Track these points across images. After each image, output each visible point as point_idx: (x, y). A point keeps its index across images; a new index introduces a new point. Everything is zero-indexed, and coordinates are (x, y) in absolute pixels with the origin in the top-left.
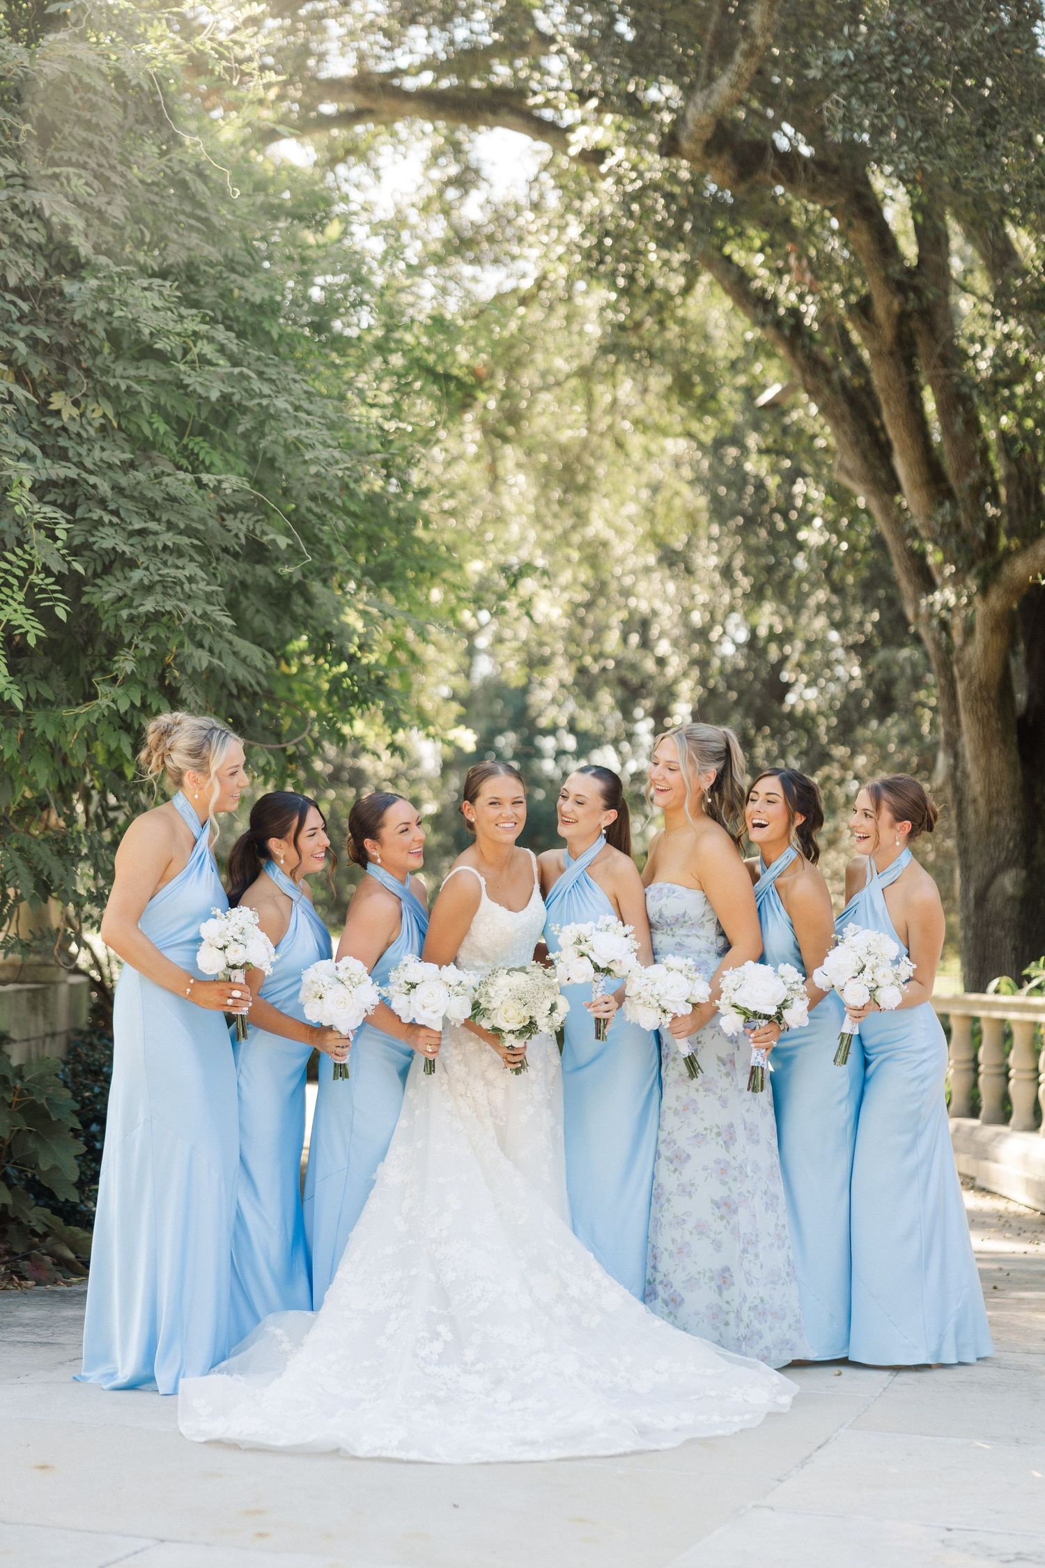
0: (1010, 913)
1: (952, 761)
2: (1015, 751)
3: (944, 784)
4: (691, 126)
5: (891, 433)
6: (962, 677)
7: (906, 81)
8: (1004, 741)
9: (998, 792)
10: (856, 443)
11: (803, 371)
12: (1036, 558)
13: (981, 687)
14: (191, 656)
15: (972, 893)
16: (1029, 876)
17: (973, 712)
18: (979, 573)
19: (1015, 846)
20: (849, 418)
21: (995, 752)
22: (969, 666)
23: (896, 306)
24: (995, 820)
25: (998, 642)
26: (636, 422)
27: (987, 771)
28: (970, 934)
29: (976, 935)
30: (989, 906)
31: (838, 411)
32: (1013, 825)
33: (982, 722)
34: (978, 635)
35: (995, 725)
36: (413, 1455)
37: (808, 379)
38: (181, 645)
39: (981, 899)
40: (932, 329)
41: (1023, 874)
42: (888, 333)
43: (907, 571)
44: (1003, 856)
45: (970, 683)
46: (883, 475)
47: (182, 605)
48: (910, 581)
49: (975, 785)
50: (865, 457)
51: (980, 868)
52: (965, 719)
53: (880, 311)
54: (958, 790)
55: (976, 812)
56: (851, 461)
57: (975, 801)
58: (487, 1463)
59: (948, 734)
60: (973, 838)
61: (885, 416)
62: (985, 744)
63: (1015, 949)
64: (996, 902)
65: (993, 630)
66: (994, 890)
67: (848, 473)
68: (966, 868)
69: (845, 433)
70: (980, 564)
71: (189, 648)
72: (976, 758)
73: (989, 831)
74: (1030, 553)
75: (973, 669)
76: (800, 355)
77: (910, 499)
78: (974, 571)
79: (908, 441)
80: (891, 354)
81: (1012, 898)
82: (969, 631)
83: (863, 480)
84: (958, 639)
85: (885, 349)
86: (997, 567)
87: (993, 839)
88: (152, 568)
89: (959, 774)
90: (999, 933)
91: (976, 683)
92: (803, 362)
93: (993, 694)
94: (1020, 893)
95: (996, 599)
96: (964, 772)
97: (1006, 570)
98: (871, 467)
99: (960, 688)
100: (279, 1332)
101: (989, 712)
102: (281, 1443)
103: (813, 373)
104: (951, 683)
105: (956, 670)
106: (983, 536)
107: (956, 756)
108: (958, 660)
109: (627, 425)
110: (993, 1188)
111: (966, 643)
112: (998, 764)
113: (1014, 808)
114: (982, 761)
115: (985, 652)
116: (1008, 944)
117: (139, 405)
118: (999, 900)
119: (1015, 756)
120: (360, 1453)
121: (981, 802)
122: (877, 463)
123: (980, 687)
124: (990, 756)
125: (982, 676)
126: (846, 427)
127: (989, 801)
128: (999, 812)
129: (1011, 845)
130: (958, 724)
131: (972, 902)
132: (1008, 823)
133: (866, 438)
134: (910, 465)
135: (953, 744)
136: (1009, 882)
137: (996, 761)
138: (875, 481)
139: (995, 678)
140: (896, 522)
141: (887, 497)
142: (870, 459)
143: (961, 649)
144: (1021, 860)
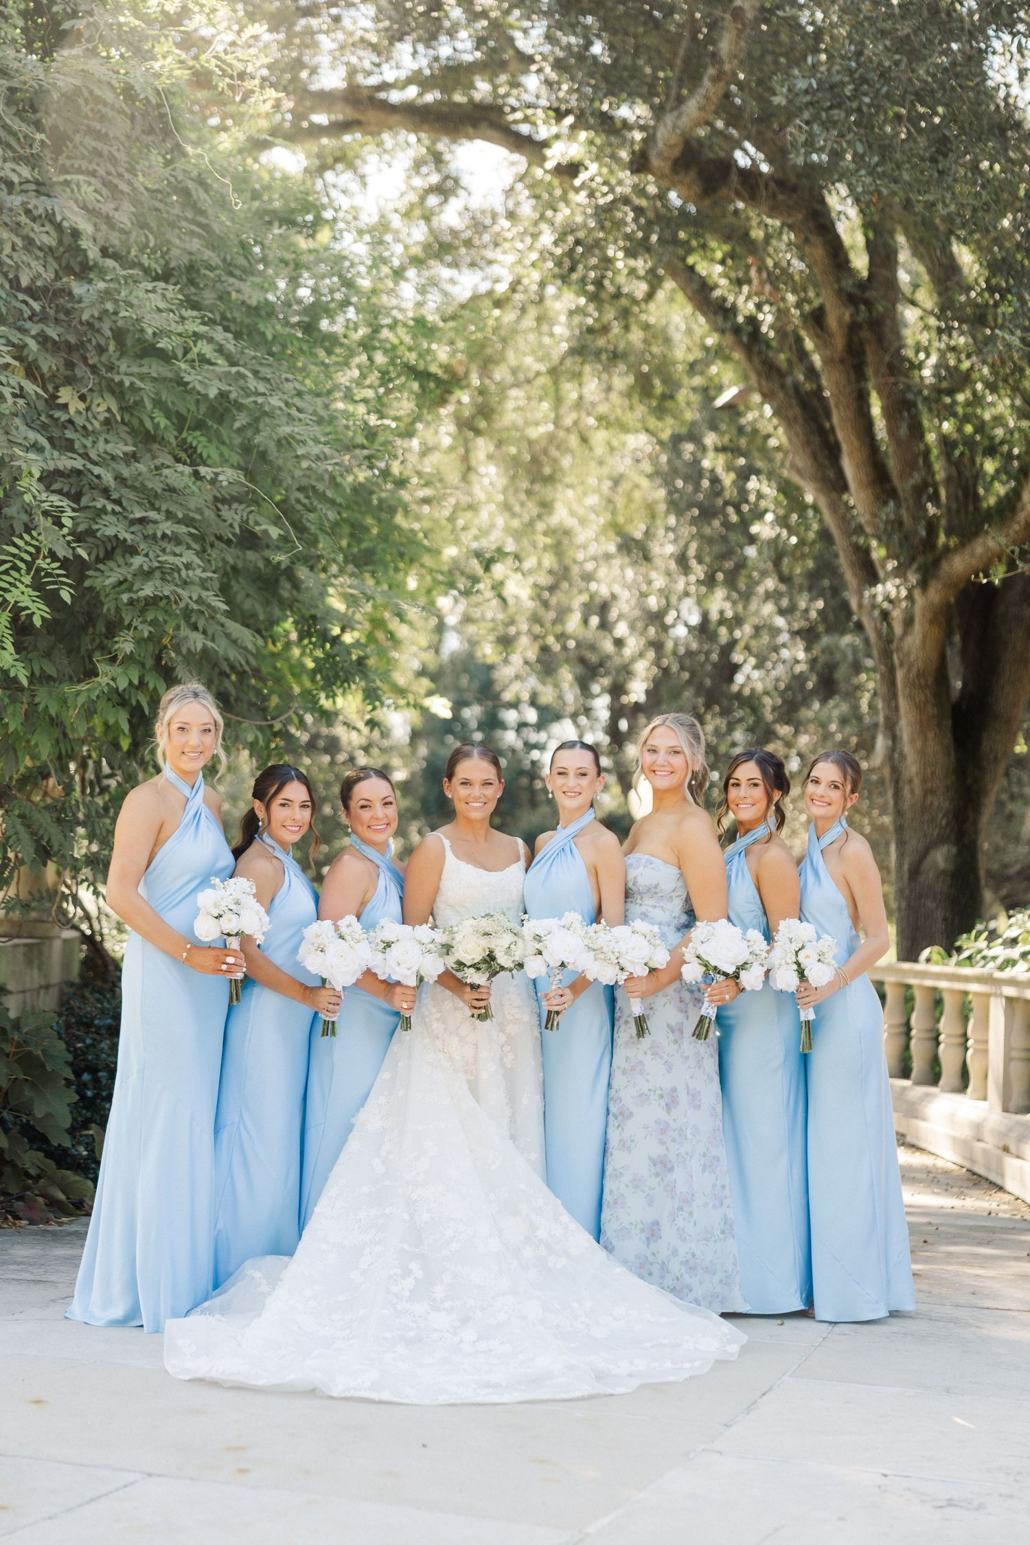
0: (941, 886)
1: (890, 743)
2: (949, 734)
3: (883, 764)
4: (660, 144)
5: (840, 436)
6: (901, 665)
7: (865, 109)
8: (939, 726)
9: (933, 773)
10: (808, 443)
11: (759, 375)
12: (973, 555)
13: (919, 675)
14: (186, 638)
15: (906, 867)
16: (960, 853)
17: (911, 697)
18: (919, 568)
19: (947, 823)
20: (801, 420)
21: (931, 735)
22: (908, 654)
23: (847, 317)
24: (929, 799)
25: (936, 633)
26: (600, 419)
27: (922, 753)
28: (904, 905)
29: (909, 906)
30: (922, 879)
31: (790, 413)
32: (946, 804)
33: (919, 707)
34: (917, 627)
35: (931, 710)
36: (385, 1396)
37: (764, 382)
38: (178, 628)
39: (915, 872)
40: (880, 339)
41: (954, 850)
42: (839, 342)
43: (852, 564)
44: (936, 832)
45: (909, 671)
46: (831, 474)
47: (180, 591)
48: (855, 575)
49: (912, 767)
50: (814, 456)
51: (914, 843)
52: (903, 703)
53: (832, 321)
54: (895, 770)
55: (912, 791)
56: (802, 460)
57: (911, 781)
58: (454, 1405)
59: (887, 718)
60: (909, 816)
61: (835, 419)
62: (922, 727)
63: (945, 919)
64: (928, 876)
65: (931, 622)
66: (926, 865)
67: (799, 472)
68: (901, 843)
69: (797, 434)
70: (920, 559)
71: (185, 631)
72: (913, 741)
73: (924, 809)
74: (968, 550)
75: (912, 658)
76: (756, 360)
77: (857, 498)
78: (915, 566)
79: (856, 443)
80: (842, 361)
81: (943, 872)
82: (908, 622)
83: (814, 479)
84: (898, 629)
85: (836, 357)
86: (936, 563)
87: (926, 817)
88: (151, 555)
89: (896, 755)
90: (930, 904)
91: (914, 671)
92: (759, 366)
93: (930, 681)
94: (950, 868)
95: (935, 593)
96: (901, 754)
97: (945, 566)
98: (820, 466)
99: (900, 675)
100: (257, 1275)
101: (926, 699)
102: (261, 1383)
103: (768, 378)
104: (891, 671)
105: (895, 658)
106: (923, 533)
107: (894, 738)
108: (899, 649)
109: (591, 421)
110: (922, 1145)
111: (905, 633)
112: (933, 747)
113: (947, 788)
114: (918, 744)
115: (924, 642)
116: (939, 914)
117: (142, 400)
118: (931, 874)
119: (949, 740)
120: (335, 1393)
121: (917, 782)
122: (826, 462)
124: (926, 740)
125: (920, 664)
126: (798, 428)
127: (924, 781)
128: (932, 792)
129: (944, 822)
130: (897, 709)
131: (906, 876)
132: (941, 803)
133: (816, 440)
134: (857, 466)
135: (891, 727)
136: (940, 858)
137: (931, 743)
138: (824, 479)
139: (932, 666)
140: (843, 518)
141: (834, 495)
142: (820, 459)
143: (902, 639)
144: (952, 837)
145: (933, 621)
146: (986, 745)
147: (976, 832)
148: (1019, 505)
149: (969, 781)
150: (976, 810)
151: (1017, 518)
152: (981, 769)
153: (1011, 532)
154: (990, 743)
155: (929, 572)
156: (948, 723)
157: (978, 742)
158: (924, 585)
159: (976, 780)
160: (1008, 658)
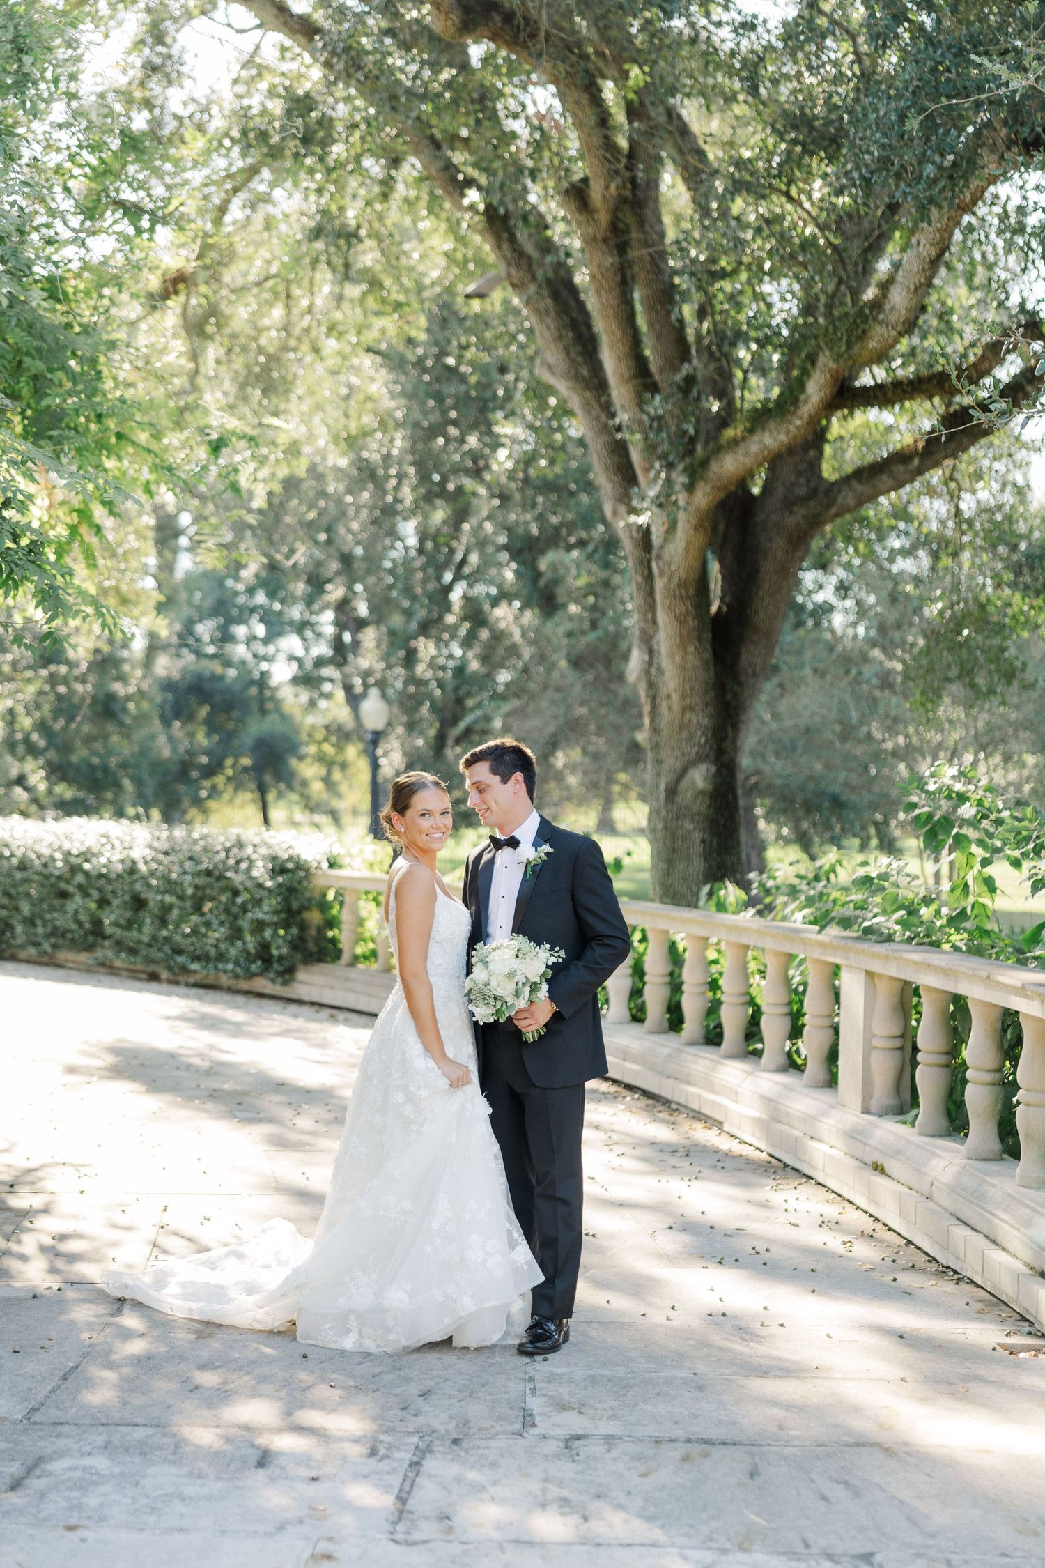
0: (701, 806)
1: (646, 658)
2: (709, 649)
3: (639, 679)
5: (601, 325)
6: (662, 574)
8: (700, 639)
9: (692, 689)
10: (560, 337)
11: (509, 264)
13: (682, 584)
15: (663, 787)
16: (719, 772)
17: (671, 608)
18: (685, 470)
19: (706, 741)
20: (553, 314)
21: (691, 649)
22: (669, 563)
23: (612, 191)
24: (688, 716)
25: (700, 539)
27: (683, 668)
28: (660, 826)
29: (665, 828)
30: (679, 799)
31: (542, 306)
32: (705, 721)
33: (681, 620)
34: (680, 535)
35: (692, 622)
37: (513, 271)
39: (672, 792)
40: (642, 223)
41: (713, 769)
42: (603, 218)
43: (607, 468)
44: (695, 750)
45: (669, 581)
46: (585, 371)
48: (610, 480)
49: (670, 681)
50: (567, 350)
51: (672, 761)
52: (662, 616)
53: (596, 192)
54: (651, 685)
55: (670, 707)
56: (554, 356)
57: (669, 697)
59: (643, 631)
60: (666, 733)
62: (683, 641)
63: (703, 841)
64: (686, 796)
65: (696, 528)
66: (684, 784)
67: (550, 368)
68: (659, 762)
69: (549, 328)
70: (688, 460)
72: (672, 655)
73: (681, 727)
75: (673, 567)
76: (505, 246)
77: (620, 393)
78: (681, 465)
79: (618, 333)
80: (605, 241)
81: (702, 792)
82: (669, 531)
83: (566, 376)
85: (599, 236)
86: (705, 463)
87: (684, 734)
89: (653, 671)
90: (688, 825)
91: (676, 581)
92: (509, 254)
93: (692, 591)
94: (709, 787)
95: (703, 497)
96: (659, 669)
97: (714, 467)
98: (573, 363)
99: (659, 584)
101: (688, 612)
103: (518, 266)
104: (649, 578)
105: (654, 565)
106: (692, 431)
107: (651, 652)
108: (659, 557)
111: (666, 540)
112: (693, 661)
113: (706, 705)
114: (678, 658)
115: (686, 550)
116: (697, 836)
118: (689, 794)
119: (708, 655)
121: (675, 698)
122: (580, 359)
123: (679, 586)
124: (686, 653)
125: (682, 574)
126: (549, 321)
127: (683, 697)
128: (691, 708)
129: (703, 741)
130: (654, 622)
131: (663, 796)
132: (701, 720)
133: (569, 334)
134: (618, 358)
135: (647, 641)
136: (699, 777)
137: (691, 657)
138: (577, 377)
139: (694, 576)
140: (597, 419)
141: (588, 394)
142: (573, 355)
143: (662, 547)
144: (712, 756)
145: (699, 527)
146: (745, 659)
147: (736, 750)
148: (802, 397)
149: (729, 697)
150: (736, 728)
151: (799, 412)
152: (740, 684)
153: (792, 428)
154: (749, 656)
155: (695, 474)
156: (708, 636)
157: (737, 656)
158: (690, 488)
159: (735, 695)
160: (767, 568)
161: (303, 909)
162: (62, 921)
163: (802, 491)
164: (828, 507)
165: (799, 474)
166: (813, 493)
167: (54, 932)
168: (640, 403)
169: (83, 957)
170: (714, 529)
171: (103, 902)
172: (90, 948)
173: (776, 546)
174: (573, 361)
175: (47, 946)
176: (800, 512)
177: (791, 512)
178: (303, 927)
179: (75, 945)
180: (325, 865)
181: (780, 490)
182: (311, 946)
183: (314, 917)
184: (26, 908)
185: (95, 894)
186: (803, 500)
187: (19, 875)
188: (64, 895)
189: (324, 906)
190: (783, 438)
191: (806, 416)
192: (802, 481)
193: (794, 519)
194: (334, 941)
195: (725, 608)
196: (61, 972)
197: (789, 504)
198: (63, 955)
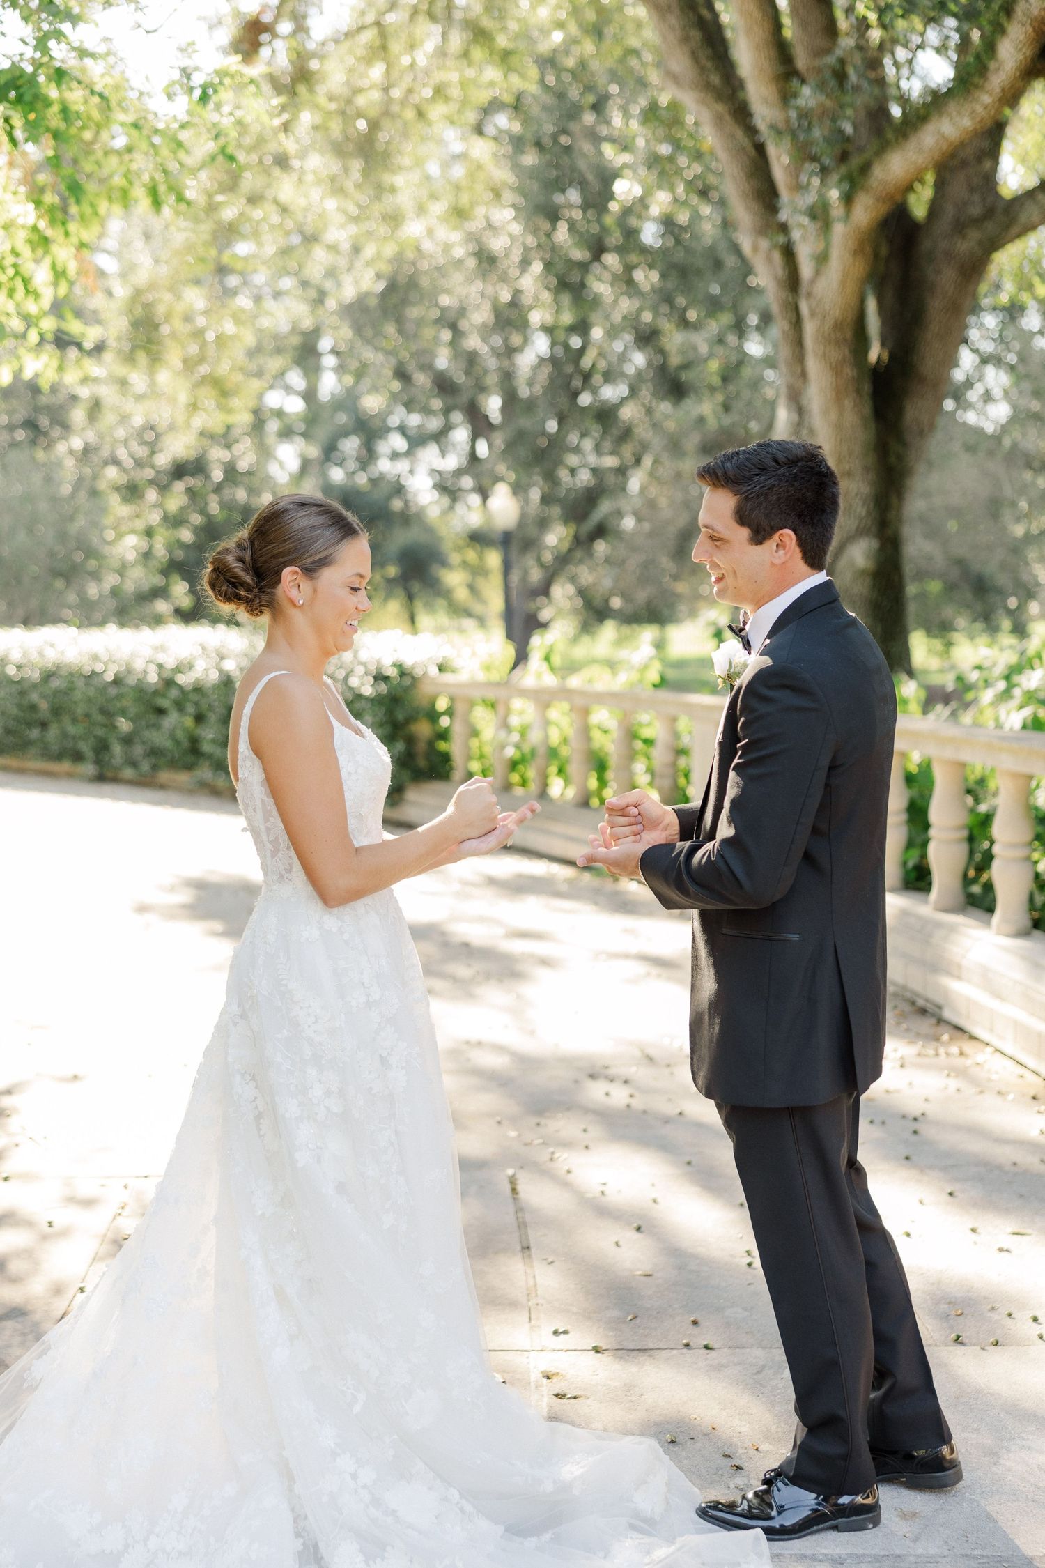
0: (863, 588)
1: (795, 417)
2: (869, 404)
6: (813, 314)
8: (858, 391)
10: (685, 39)
12: (919, 150)
13: (838, 326)
16: (882, 548)
17: (824, 357)
18: (843, 177)
19: (869, 513)
20: (677, 11)
21: (848, 404)
22: (822, 301)
25: (860, 268)
27: (838, 427)
31: (663, 2)
32: (865, 489)
33: (836, 370)
34: (834, 263)
35: (849, 371)
41: (876, 544)
44: (854, 523)
45: (822, 323)
46: (716, 79)
50: (694, 55)
52: (814, 365)
56: (680, 63)
59: (790, 390)
62: (839, 395)
64: (845, 577)
65: (854, 255)
66: (841, 563)
67: (675, 79)
69: (671, 29)
70: (845, 166)
72: (826, 412)
74: (914, 142)
75: (827, 305)
78: (837, 174)
81: (863, 573)
82: (822, 259)
83: (694, 86)
84: (806, 269)
86: (865, 169)
91: (830, 322)
93: (847, 334)
94: (872, 566)
95: (865, 212)
97: (877, 172)
99: (810, 330)
101: (844, 360)
104: (797, 323)
105: (804, 308)
107: (801, 410)
108: (809, 295)
111: (817, 273)
112: (851, 417)
113: (866, 469)
114: (833, 416)
115: (843, 283)
118: (848, 575)
119: (867, 410)
122: (709, 64)
123: (834, 329)
124: (843, 409)
125: (836, 313)
126: (674, 20)
128: (849, 475)
129: (864, 513)
130: (804, 375)
132: (860, 487)
133: (696, 35)
134: (757, 49)
135: (796, 397)
136: (860, 554)
137: (848, 414)
138: (707, 87)
139: (851, 316)
140: (732, 136)
141: (720, 108)
142: (704, 61)
143: (813, 281)
144: (874, 529)
145: (858, 252)
146: (910, 415)
147: (900, 519)
148: (992, 65)
149: (892, 460)
150: (900, 495)
151: (988, 86)
152: (905, 444)
153: (979, 109)
154: (913, 412)
155: (854, 185)
156: (867, 387)
157: (900, 412)
158: (848, 199)
159: (900, 458)
160: (935, 306)
161: (410, 719)
162: (159, 738)
163: (976, 210)
164: (1007, 227)
165: (972, 190)
166: (989, 213)
167: (154, 752)
168: (786, 97)
169: (183, 778)
170: (876, 255)
171: (199, 718)
172: (189, 767)
173: (945, 278)
174: (702, 69)
175: (145, 766)
176: (974, 235)
177: (964, 237)
178: (410, 741)
179: (174, 764)
180: (433, 671)
181: (949, 211)
182: (422, 763)
183: (423, 729)
184: (124, 725)
185: (191, 709)
186: (977, 222)
187: (113, 691)
188: (161, 711)
189: (433, 716)
190: (967, 123)
191: (998, 90)
192: (976, 198)
193: (966, 245)
194: (446, 758)
195: (886, 357)
196: (159, 795)
197: (960, 227)
198: (165, 776)
